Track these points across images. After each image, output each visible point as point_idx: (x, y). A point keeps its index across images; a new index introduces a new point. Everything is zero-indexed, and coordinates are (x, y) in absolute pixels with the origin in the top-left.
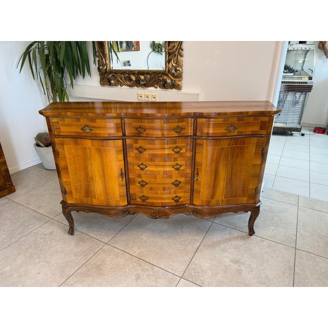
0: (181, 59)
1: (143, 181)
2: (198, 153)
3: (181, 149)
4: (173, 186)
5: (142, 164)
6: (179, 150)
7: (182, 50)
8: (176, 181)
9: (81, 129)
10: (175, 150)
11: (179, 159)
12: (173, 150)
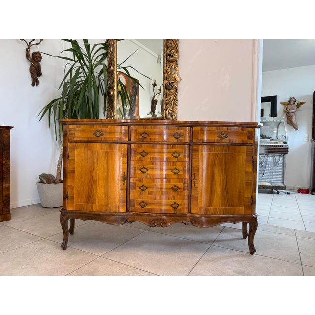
0: (176, 107)
1: (143, 185)
2: (195, 158)
3: (180, 155)
4: (172, 191)
5: (144, 168)
6: (177, 155)
7: (177, 100)
8: (175, 186)
9: (94, 135)
10: (174, 155)
11: (177, 163)
12: (172, 155)
